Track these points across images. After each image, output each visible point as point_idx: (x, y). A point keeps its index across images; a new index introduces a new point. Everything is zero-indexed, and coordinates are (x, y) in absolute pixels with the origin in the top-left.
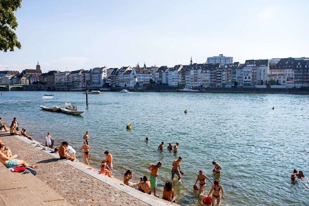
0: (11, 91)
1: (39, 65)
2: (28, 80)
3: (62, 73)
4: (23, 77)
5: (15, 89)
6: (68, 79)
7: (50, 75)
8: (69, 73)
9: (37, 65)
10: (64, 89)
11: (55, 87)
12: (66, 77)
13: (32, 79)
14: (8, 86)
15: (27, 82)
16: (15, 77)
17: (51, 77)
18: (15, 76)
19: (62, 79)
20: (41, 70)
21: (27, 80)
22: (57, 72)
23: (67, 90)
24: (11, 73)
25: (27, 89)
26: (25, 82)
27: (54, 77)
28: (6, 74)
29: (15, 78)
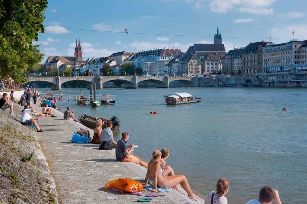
0: (170, 87)
1: (219, 34)
2: (200, 67)
3: (276, 47)
4: (191, 60)
5: (177, 84)
6: (297, 60)
7: (250, 52)
8: (300, 45)
9: (216, 34)
10: (285, 82)
11: (261, 80)
12: (293, 55)
13: (208, 64)
14: (166, 78)
15: (198, 69)
16: (176, 60)
17: (251, 57)
18: (176, 58)
19: (282, 61)
20: (223, 45)
21: (198, 65)
22: (268, 44)
23: (295, 84)
24: (168, 53)
25: (199, 84)
26: (196, 69)
27: (260, 57)
28: (159, 55)
29: (177, 62)
